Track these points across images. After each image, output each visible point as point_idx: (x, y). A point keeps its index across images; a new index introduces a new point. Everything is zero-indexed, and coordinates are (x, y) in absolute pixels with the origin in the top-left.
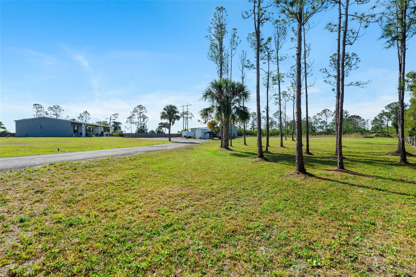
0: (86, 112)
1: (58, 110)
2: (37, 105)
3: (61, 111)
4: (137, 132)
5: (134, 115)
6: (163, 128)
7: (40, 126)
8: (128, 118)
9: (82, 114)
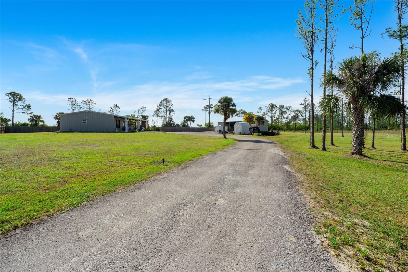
0: (117, 105)
1: (90, 104)
2: (72, 99)
3: (94, 104)
4: (163, 126)
5: (160, 108)
6: (188, 121)
7: (84, 121)
8: (155, 112)
9: (112, 107)
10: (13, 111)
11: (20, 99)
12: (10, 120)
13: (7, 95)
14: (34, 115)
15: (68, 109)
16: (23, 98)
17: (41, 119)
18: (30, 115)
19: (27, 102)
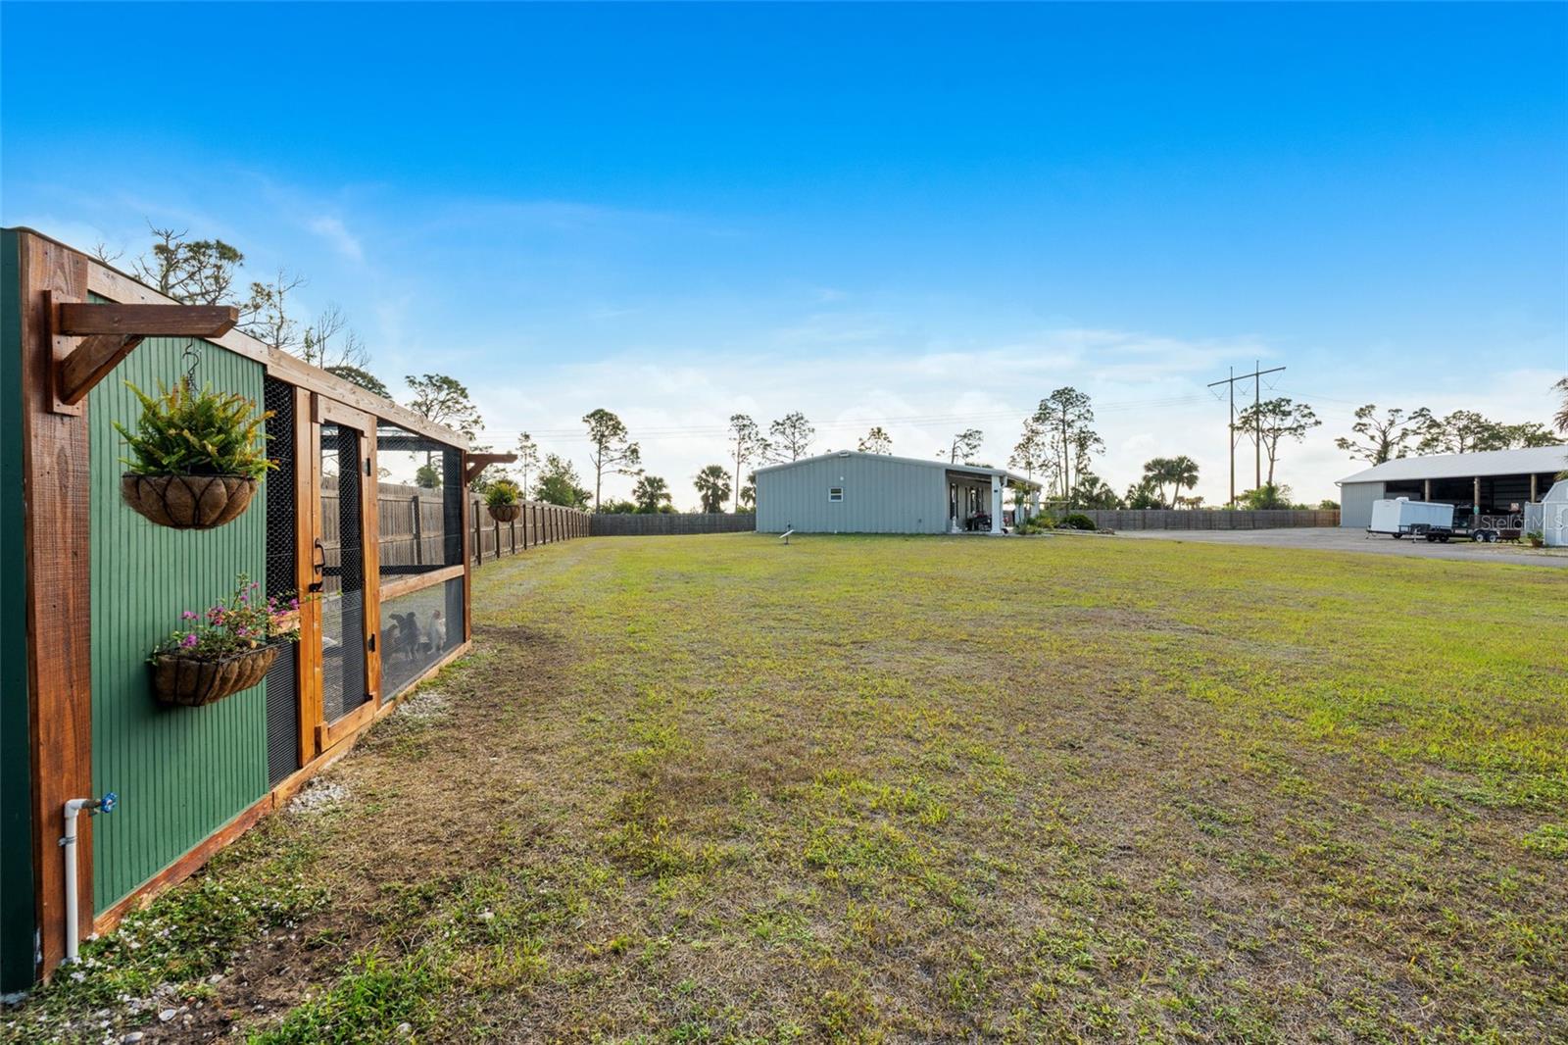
0: (879, 430)
1: (797, 431)
2: (740, 420)
5: (1035, 432)
6: (1166, 483)
7: (832, 492)
8: (1016, 449)
9: (865, 439)
10: (599, 468)
11: (617, 428)
12: (589, 496)
13: (586, 421)
14: (647, 479)
15: (731, 453)
16: (621, 427)
17: (664, 491)
18: (636, 477)
19: (630, 440)
